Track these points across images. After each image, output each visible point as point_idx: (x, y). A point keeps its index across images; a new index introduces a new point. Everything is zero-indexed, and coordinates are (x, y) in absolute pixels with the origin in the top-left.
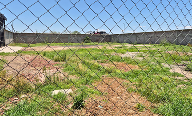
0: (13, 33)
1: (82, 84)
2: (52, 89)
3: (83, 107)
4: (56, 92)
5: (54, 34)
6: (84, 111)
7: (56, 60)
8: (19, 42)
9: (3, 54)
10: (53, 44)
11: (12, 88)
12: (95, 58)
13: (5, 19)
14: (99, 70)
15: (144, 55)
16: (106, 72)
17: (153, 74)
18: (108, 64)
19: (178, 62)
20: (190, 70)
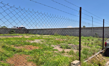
14: (14, 51)
15: (44, 41)
16: (17, 52)
17: (44, 51)
18: (21, 47)
19: (59, 44)
20: (61, 47)
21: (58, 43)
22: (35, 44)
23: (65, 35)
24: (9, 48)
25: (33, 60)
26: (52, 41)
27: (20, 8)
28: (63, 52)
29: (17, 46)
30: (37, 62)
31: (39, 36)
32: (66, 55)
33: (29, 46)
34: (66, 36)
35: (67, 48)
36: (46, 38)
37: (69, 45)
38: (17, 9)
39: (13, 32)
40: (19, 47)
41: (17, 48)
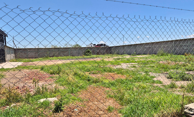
0: (15, 49)
1: (68, 93)
2: (40, 98)
3: (61, 111)
4: (42, 100)
5: (55, 48)
6: (61, 114)
7: (51, 74)
8: (20, 58)
9: (3, 69)
10: (54, 58)
11: (5, 98)
12: (88, 70)
13: (6, 35)
14: (89, 80)
15: (136, 66)
16: (93, 82)
17: (135, 82)
18: (99, 75)
19: (165, 71)
20: (170, 78)
21: (164, 69)
22: (120, 71)
23: (183, 54)
24: (83, 76)
25: (115, 97)
26: (152, 65)
27: (83, 15)
28: (173, 86)
29: (93, 74)
30: (121, 99)
31: (128, 57)
32: (178, 92)
33: (110, 73)
34: (183, 56)
35: (183, 78)
36: (141, 60)
37: (187, 72)
38: (79, 16)
39: (89, 52)
40: (96, 75)
41: (94, 77)
